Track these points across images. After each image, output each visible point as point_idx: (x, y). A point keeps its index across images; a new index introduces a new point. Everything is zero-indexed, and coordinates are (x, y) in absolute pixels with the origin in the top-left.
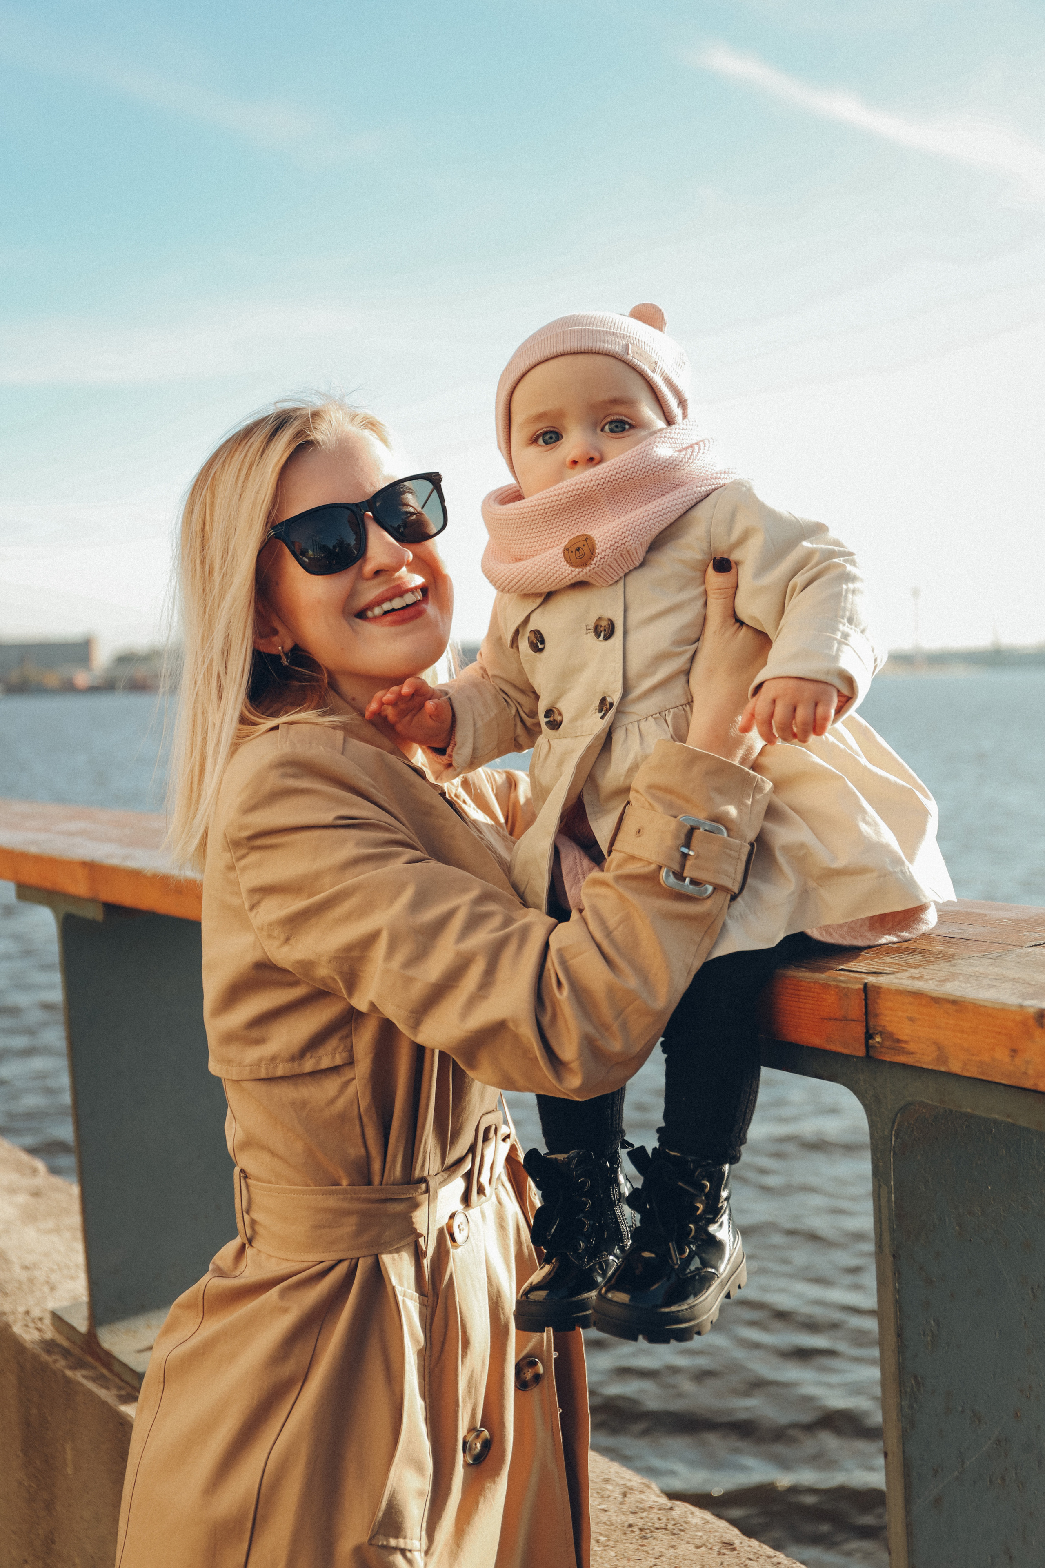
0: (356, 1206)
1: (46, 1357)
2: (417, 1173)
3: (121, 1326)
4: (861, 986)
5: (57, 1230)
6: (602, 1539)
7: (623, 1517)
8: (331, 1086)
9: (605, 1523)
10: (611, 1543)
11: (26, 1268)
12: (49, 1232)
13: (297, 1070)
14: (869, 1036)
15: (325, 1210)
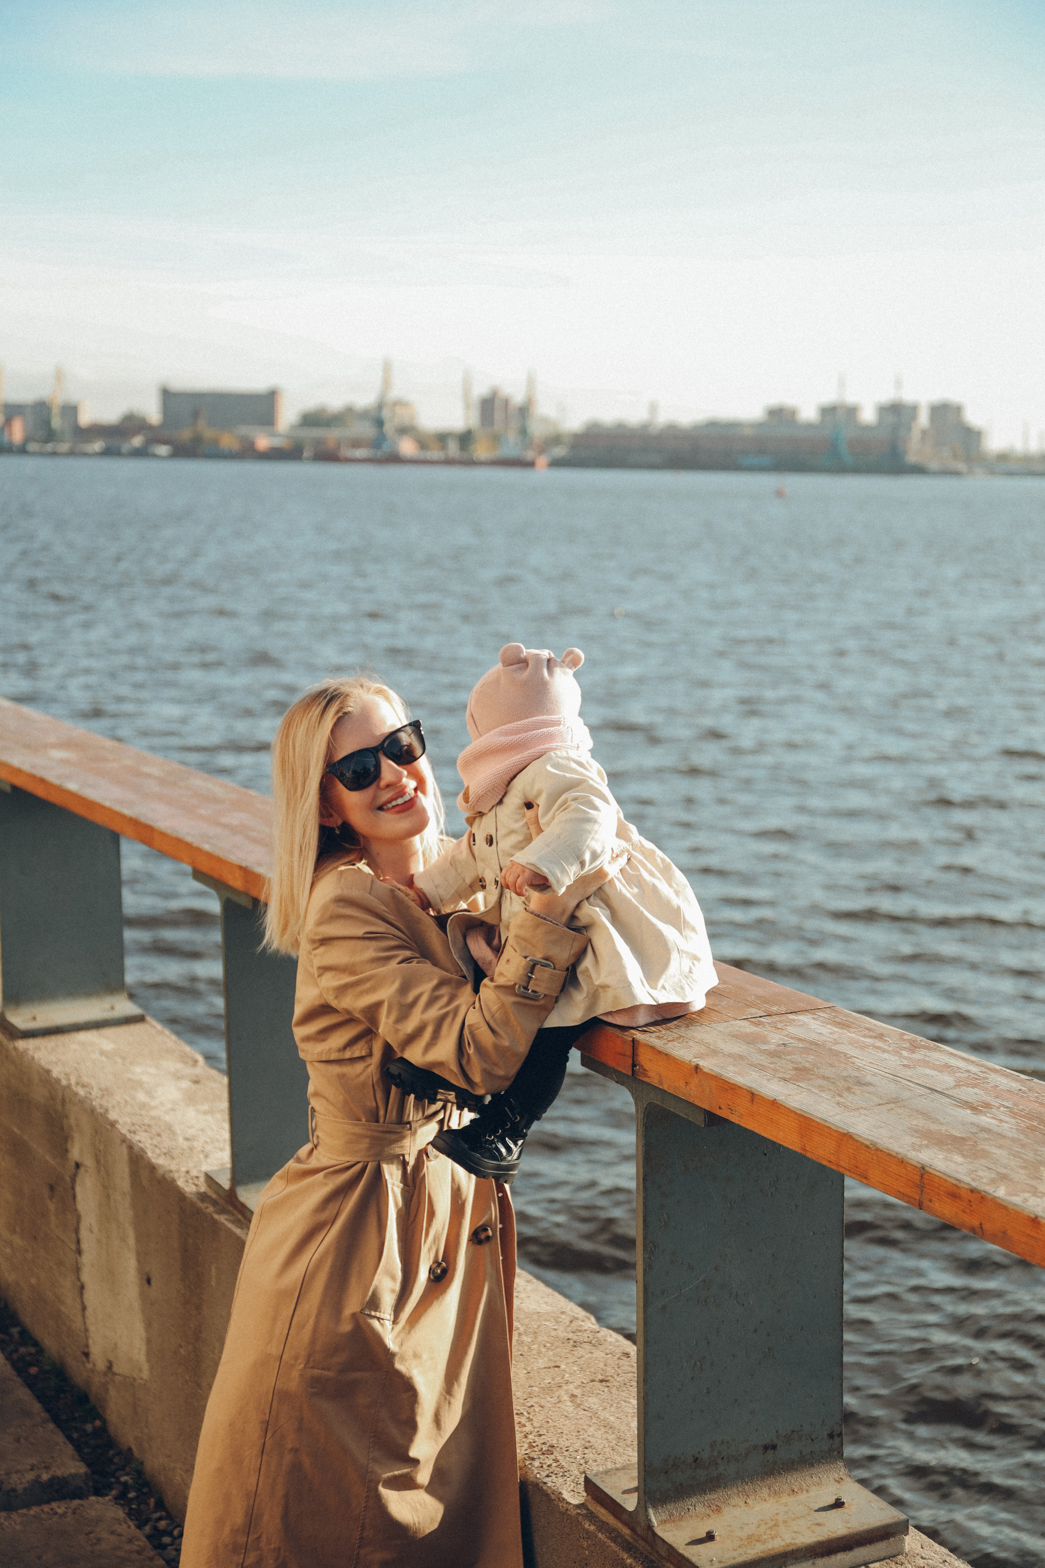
0: (369, 1133)
1: (200, 1205)
2: (405, 1119)
3: (252, 1187)
4: (631, 1039)
5: (211, 1112)
6: (548, 1345)
7: (565, 1334)
8: (359, 1067)
9: (553, 1337)
10: (553, 1348)
11: (187, 1139)
12: (205, 1113)
13: (341, 1058)
14: (634, 1065)
15: (354, 1134)
